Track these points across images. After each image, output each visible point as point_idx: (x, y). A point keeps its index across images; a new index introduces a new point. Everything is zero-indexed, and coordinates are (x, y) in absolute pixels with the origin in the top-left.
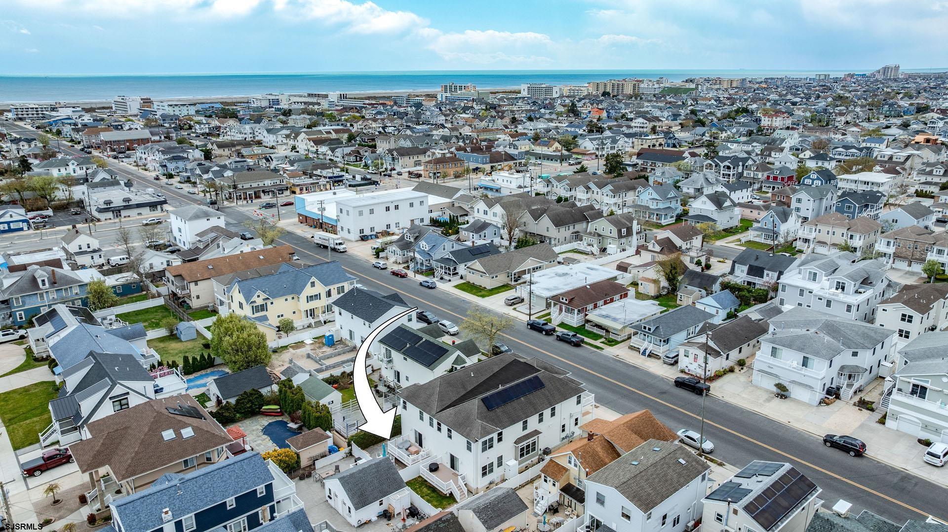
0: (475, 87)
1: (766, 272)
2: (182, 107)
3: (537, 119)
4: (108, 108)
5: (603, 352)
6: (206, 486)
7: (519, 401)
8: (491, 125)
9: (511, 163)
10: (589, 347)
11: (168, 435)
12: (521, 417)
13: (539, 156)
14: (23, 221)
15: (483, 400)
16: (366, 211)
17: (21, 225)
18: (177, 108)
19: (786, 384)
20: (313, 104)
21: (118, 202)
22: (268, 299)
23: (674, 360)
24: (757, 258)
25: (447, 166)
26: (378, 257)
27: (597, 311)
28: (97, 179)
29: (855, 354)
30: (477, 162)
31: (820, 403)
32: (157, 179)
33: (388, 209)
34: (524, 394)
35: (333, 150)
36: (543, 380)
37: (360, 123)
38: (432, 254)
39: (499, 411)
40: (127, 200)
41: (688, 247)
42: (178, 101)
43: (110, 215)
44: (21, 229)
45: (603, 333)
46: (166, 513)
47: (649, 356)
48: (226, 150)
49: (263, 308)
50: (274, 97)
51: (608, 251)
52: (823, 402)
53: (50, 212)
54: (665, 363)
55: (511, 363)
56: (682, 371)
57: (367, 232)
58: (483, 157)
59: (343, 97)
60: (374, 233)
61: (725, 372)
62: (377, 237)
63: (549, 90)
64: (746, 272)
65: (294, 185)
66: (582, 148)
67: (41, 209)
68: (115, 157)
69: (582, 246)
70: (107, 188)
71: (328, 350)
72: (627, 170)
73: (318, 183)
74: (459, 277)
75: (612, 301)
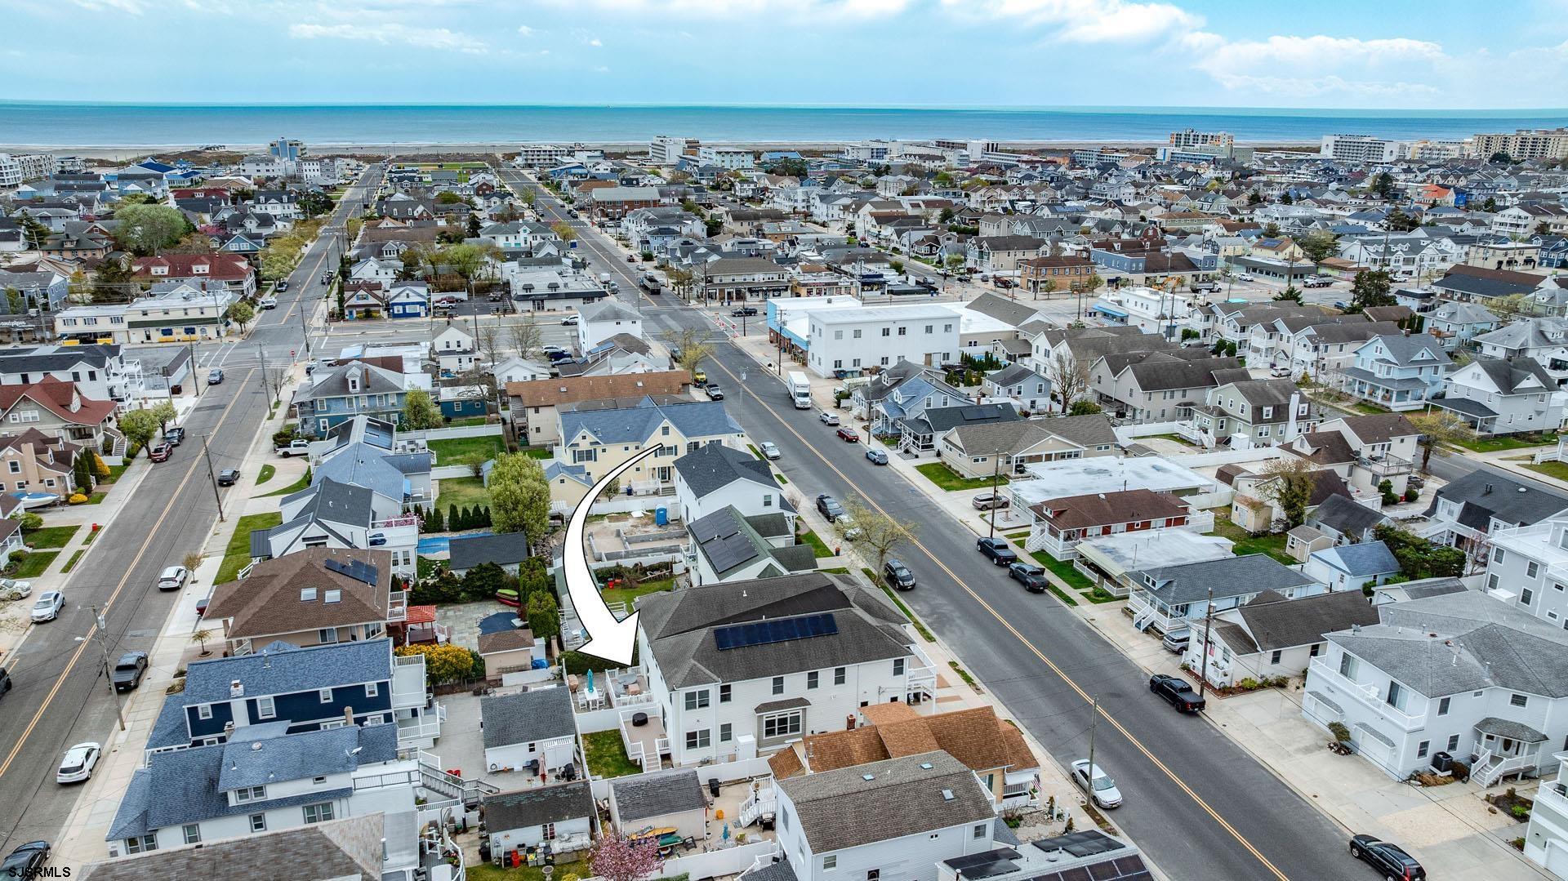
0: (1231, 138)
1: (1493, 520)
2: (735, 156)
3: (1301, 199)
4: (641, 153)
5: (1073, 611)
6: (302, 665)
7: (780, 646)
8: (1206, 206)
9: (1188, 276)
10: (1055, 597)
11: (308, 593)
12: (776, 673)
13: (1255, 268)
14: (421, 304)
15: (717, 632)
16: (848, 333)
17: (418, 309)
18: (727, 158)
19: (1351, 728)
20: (933, 158)
21: (541, 289)
22: (597, 443)
23: (1180, 645)
24: (1489, 492)
25: (1061, 272)
26: (838, 406)
27: (1106, 541)
28: (541, 254)
29: (1519, 701)
30: (1121, 268)
31: (1411, 778)
32: (631, 260)
33: (886, 332)
34: (791, 637)
35: (899, 234)
36: (838, 623)
37: (982, 191)
38: (906, 410)
39: (735, 654)
40: (553, 286)
41: (1378, 453)
42: (737, 147)
43: (529, 305)
44: (418, 315)
45: (1094, 577)
46: (236, 685)
47: (1146, 631)
48: (745, 224)
49: (590, 455)
50: (880, 146)
51: (1233, 444)
52: (1417, 778)
53: (463, 296)
54: (1166, 648)
55: (820, 590)
56: (1185, 668)
57: (847, 366)
58: (1132, 262)
59: (992, 148)
60: (859, 369)
61: (1265, 685)
62: (861, 374)
63: (1377, 147)
64: (1457, 514)
65: (799, 284)
66: (1346, 257)
67: (454, 290)
68: (602, 225)
69: (1189, 429)
70: (544, 268)
71: (653, 530)
72: (1396, 303)
73: (837, 284)
74: (933, 453)
75: (1146, 526)
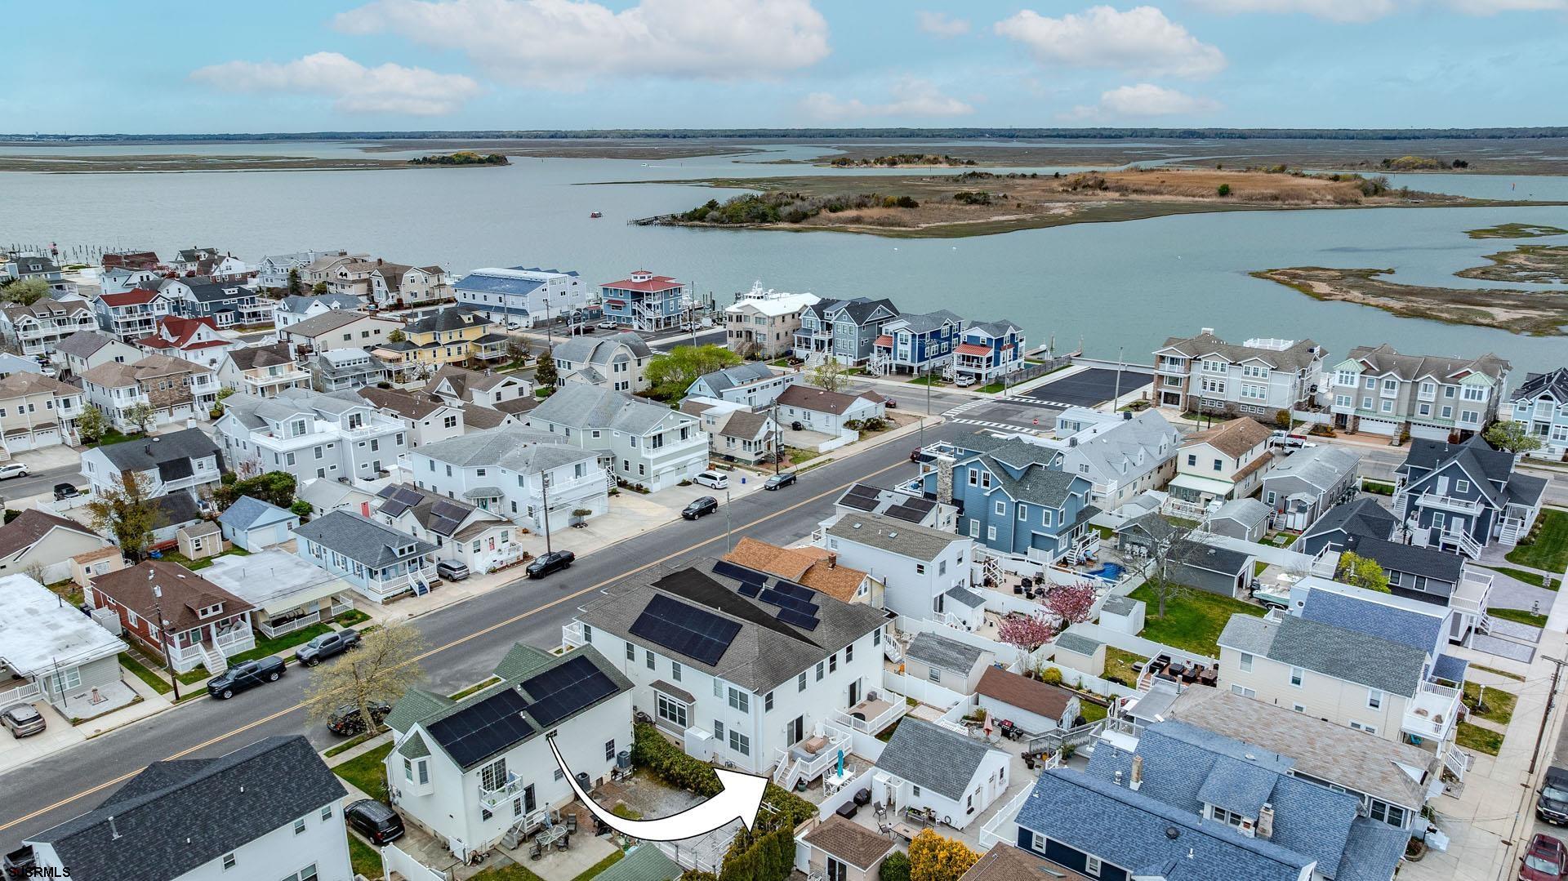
1: (194, 463)
47: (431, 588)
64: (159, 478)
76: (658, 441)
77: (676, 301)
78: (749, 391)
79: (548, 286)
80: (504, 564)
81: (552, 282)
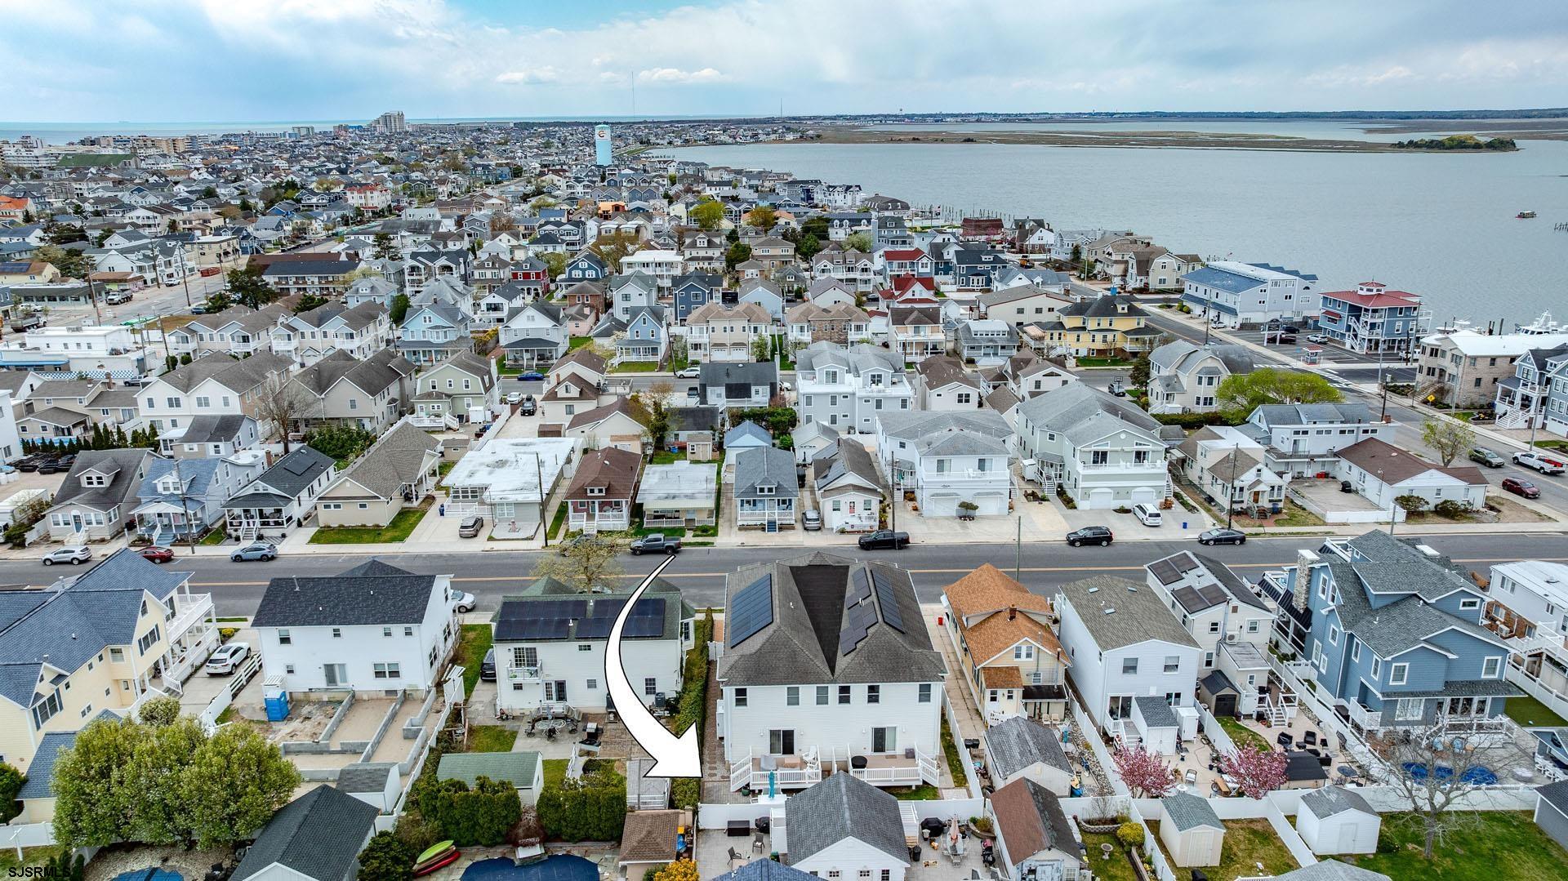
1: (753, 389)
10: (693, 548)
22: (61, 677)
38: (200, 498)
45: (681, 523)
47: (781, 529)
49: (53, 704)
51: (471, 418)
54: (806, 530)
74: (295, 524)
76: (1100, 457)
77: (1406, 323)
78: (1297, 433)
79: (1269, 287)
80: (855, 529)
81: (1276, 283)
